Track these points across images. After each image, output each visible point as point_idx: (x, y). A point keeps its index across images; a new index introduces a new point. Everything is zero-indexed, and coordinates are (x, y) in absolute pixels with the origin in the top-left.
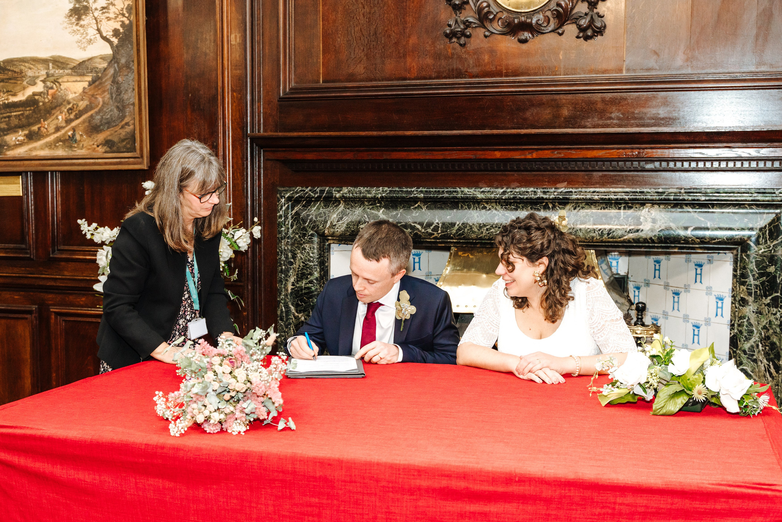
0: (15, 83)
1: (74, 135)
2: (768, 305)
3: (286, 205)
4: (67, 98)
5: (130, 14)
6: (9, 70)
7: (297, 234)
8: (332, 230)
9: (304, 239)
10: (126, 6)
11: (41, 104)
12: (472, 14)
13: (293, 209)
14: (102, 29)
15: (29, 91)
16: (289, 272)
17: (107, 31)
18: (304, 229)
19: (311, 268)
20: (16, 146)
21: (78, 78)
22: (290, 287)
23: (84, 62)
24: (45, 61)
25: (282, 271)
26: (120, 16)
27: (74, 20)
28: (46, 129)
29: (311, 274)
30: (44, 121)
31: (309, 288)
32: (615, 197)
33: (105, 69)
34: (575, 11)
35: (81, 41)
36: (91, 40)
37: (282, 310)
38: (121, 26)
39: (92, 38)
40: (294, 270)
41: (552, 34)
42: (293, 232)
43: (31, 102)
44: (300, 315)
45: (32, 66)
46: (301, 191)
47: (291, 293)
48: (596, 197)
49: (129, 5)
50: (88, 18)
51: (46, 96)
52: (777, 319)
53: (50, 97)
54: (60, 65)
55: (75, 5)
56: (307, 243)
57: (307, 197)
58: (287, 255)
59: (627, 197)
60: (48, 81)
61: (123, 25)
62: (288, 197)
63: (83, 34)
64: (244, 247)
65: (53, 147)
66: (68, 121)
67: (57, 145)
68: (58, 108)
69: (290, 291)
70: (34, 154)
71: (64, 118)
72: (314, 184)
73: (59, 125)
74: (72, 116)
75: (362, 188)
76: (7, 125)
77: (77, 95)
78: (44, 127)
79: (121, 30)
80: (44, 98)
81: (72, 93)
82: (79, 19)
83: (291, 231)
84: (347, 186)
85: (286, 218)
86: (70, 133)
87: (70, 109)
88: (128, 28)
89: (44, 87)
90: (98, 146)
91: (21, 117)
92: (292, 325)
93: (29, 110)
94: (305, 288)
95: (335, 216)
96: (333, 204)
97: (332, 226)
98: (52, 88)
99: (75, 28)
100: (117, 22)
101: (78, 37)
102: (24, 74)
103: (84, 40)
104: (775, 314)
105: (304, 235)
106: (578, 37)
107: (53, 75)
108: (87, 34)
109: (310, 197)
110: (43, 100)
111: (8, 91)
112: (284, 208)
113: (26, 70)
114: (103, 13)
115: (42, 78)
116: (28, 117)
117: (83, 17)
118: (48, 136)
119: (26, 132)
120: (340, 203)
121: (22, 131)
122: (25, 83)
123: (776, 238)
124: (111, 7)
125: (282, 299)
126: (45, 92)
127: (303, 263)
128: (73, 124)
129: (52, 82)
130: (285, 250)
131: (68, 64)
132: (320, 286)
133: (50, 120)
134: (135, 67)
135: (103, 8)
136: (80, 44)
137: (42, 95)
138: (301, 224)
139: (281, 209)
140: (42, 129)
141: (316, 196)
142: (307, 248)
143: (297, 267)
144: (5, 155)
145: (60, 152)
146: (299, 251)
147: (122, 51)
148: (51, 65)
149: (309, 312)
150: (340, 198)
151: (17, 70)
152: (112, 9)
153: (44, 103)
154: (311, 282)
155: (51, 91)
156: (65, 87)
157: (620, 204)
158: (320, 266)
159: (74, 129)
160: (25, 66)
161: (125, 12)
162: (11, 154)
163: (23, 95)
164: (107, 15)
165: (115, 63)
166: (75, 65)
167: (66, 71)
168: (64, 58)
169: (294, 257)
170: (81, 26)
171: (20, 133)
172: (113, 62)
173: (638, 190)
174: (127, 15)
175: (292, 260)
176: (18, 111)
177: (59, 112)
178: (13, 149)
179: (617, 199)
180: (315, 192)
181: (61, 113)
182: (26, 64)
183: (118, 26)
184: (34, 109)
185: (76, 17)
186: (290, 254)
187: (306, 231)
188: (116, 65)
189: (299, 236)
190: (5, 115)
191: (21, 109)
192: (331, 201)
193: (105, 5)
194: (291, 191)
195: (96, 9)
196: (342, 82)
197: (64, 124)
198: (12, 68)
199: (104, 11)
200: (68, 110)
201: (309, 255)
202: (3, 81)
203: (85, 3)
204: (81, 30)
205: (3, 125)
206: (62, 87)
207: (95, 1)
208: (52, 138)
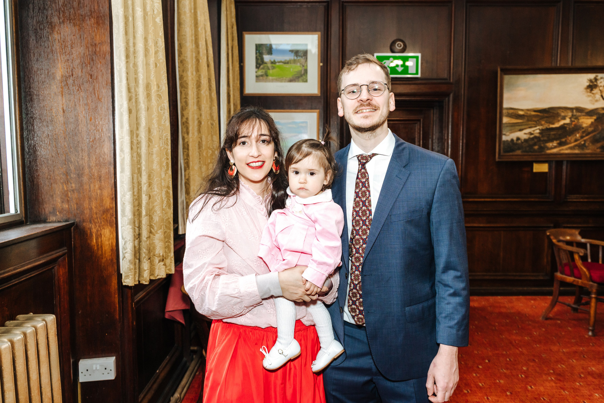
0: (554, 118)
1: (584, 144)
4: (582, 126)
6: (551, 112)
15: (562, 122)
20: (552, 148)
21: (589, 117)
23: (593, 110)
24: (571, 109)
27: (589, 90)
28: (570, 140)
30: (568, 137)
36: (597, 100)
43: (563, 127)
45: (564, 111)
50: (596, 90)
51: (570, 125)
53: (573, 126)
54: (579, 111)
55: (590, 83)
60: (572, 118)
63: (593, 97)
65: (573, 149)
66: (582, 137)
67: (576, 148)
68: (577, 131)
70: (562, 152)
71: (580, 135)
73: (577, 139)
74: (584, 135)
76: (547, 138)
77: (588, 125)
81: (585, 124)
82: (592, 90)
86: (583, 143)
87: (584, 131)
89: (570, 121)
90: (597, 149)
91: (556, 135)
93: (560, 131)
98: (574, 121)
99: (589, 94)
101: (590, 98)
102: (559, 114)
103: (593, 100)
107: (575, 115)
108: (595, 97)
111: (549, 122)
113: (561, 112)
115: (569, 117)
116: (560, 135)
117: (594, 89)
118: (570, 143)
119: (558, 142)
122: (559, 119)
126: (571, 123)
128: (585, 138)
129: (575, 119)
131: (584, 111)
133: (572, 136)
136: (591, 102)
140: (567, 140)
144: (545, 152)
145: (577, 151)
148: (574, 111)
151: (555, 112)
153: (569, 128)
155: (574, 123)
159: (585, 141)
162: (549, 152)
163: (558, 124)
166: (588, 111)
167: (583, 114)
168: (583, 108)
170: (593, 94)
171: (555, 142)
176: (554, 132)
178: (550, 150)
181: (578, 133)
182: (561, 110)
184: (563, 131)
190: (547, 133)
191: (556, 131)
195: (601, 86)
197: (579, 138)
200: (582, 132)
202: (547, 117)
203: (595, 83)
204: (592, 95)
205: (545, 138)
206: (581, 121)
207: (601, 82)
208: (572, 145)
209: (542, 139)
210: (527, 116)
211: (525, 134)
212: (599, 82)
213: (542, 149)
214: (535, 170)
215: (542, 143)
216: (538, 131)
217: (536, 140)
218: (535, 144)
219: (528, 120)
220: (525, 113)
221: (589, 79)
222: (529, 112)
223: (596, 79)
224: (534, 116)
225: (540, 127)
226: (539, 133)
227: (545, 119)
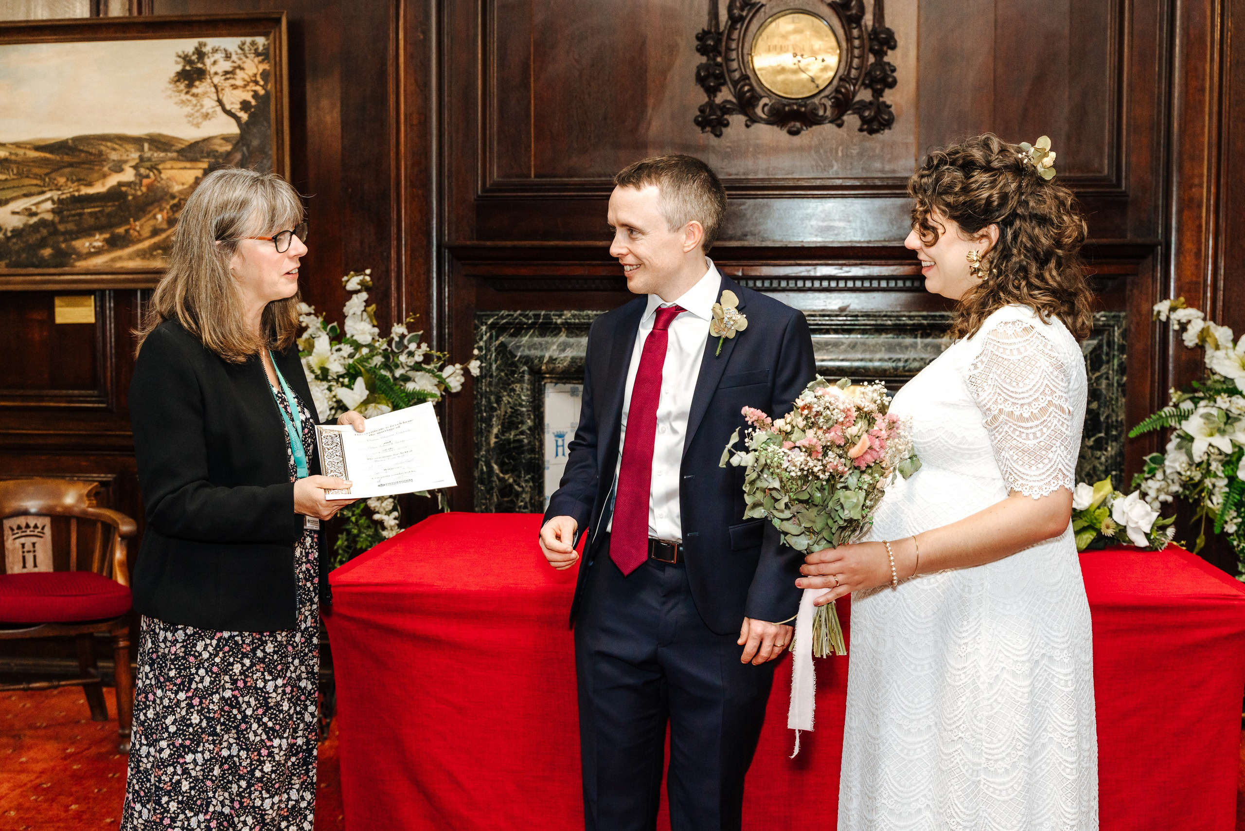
0: (90, 169)
2: (1091, 448)
3: (488, 334)
4: (170, 191)
5: (266, 83)
6: (81, 151)
7: (502, 371)
8: (551, 366)
9: (513, 377)
10: (261, 71)
11: (130, 198)
12: (731, 98)
13: (497, 339)
14: (225, 100)
15: (113, 180)
16: (491, 420)
17: (232, 103)
18: (514, 364)
19: (522, 414)
20: (90, 255)
21: (188, 165)
22: (493, 440)
23: (197, 143)
24: (137, 141)
25: (482, 420)
26: (251, 84)
27: (182, 86)
28: (138, 232)
29: (522, 423)
30: (135, 221)
31: (521, 441)
32: (911, 322)
33: (228, 154)
34: (857, 99)
35: (193, 115)
36: (208, 114)
37: (482, 470)
38: (254, 97)
39: (210, 111)
40: (498, 417)
41: (830, 125)
42: (497, 368)
43: (116, 194)
44: (507, 477)
45: (116, 146)
46: (508, 315)
47: (494, 448)
48: (889, 322)
49: (264, 70)
50: (204, 84)
51: (137, 188)
52: (1101, 464)
53: (144, 189)
54: (160, 146)
55: (184, 66)
56: (518, 383)
57: (518, 323)
58: (489, 399)
59: (925, 322)
60: (142, 167)
61: (256, 95)
62: (492, 323)
63: (195, 105)
64: (456, 387)
65: (147, 256)
67: (155, 253)
68: (156, 204)
69: (492, 445)
70: (118, 265)
71: (165, 216)
72: (525, 306)
73: (158, 227)
75: (590, 312)
76: (76, 225)
77: (185, 187)
78: (135, 230)
79: (253, 103)
80: (135, 190)
81: (177, 184)
82: (190, 85)
83: (494, 367)
84: (570, 310)
85: (488, 350)
87: (175, 205)
88: (262, 100)
89: (136, 175)
91: (99, 215)
92: (495, 490)
93: (112, 206)
94: (515, 441)
95: (555, 347)
96: (552, 332)
97: (552, 360)
98: (148, 177)
99: (184, 97)
100: (248, 91)
101: (188, 109)
102: (104, 157)
103: (198, 114)
104: (1099, 458)
105: (514, 372)
106: (861, 130)
107: (149, 159)
108: (202, 106)
109: (521, 324)
110: (133, 192)
111: (79, 180)
112: (485, 338)
113: (108, 151)
114: (226, 79)
115: (133, 163)
116: (109, 215)
117: (197, 83)
118: (140, 241)
119: (107, 236)
120: (560, 331)
121: (101, 234)
122: (106, 169)
123: (1098, 370)
124: (238, 71)
125: (482, 456)
126: (138, 181)
127: (511, 408)
129: (148, 168)
130: (486, 391)
131: (173, 145)
132: (535, 438)
133: (143, 220)
134: (273, 152)
135: (226, 73)
136: (191, 119)
137: (133, 186)
138: (508, 359)
139: (481, 339)
140: (132, 232)
141: (530, 322)
142: (517, 389)
143: (503, 413)
144: (73, 266)
145: (159, 264)
146: (505, 393)
147: (255, 131)
148: (146, 146)
149: (520, 472)
150: (562, 324)
151: (93, 151)
152: (240, 74)
153: (135, 197)
154: (522, 433)
155: (145, 181)
156: (168, 176)
157: (917, 330)
158: (534, 412)
160: (107, 147)
161: (259, 78)
162: (81, 264)
163: (103, 185)
164: (232, 82)
165: (243, 145)
166: (183, 146)
167: (170, 155)
168: (167, 136)
169: (499, 400)
170: (193, 95)
171: (97, 237)
172: (240, 144)
173: (938, 314)
174: (262, 83)
175: (495, 405)
176: (94, 207)
177: (157, 210)
178: (85, 259)
179: (914, 325)
180: (527, 316)
181: (161, 210)
182: (109, 144)
183: (248, 96)
184: (120, 205)
185: (186, 82)
186: (493, 398)
187: (517, 367)
188: (245, 149)
189: (506, 375)
190: (73, 212)
191: (99, 204)
192: (548, 329)
193: (230, 69)
194: (493, 316)
195: (216, 73)
196: (561, 177)
197: (165, 226)
198: (86, 149)
199: (228, 76)
200: (172, 207)
201: (520, 398)
202: (71, 165)
203: (200, 65)
204: (194, 100)
205: (71, 226)
206: (164, 176)
207: (215, 63)
208: (146, 244)
209: (61, 227)
210: (15, 162)
211: (14, 213)
212: (208, 61)
213: (63, 258)
214: (59, 320)
215: (61, 239)
216: (49, 205)
217: (44, 232)
218: (43, 243)
219: (20, 175)
220: (11, 154)
221: (180, 53)
222: (21, 152)
223: (201, 54)
224: (35, 161)
225: (55, 194)
226: (53, 211)
227: (67, 170)
